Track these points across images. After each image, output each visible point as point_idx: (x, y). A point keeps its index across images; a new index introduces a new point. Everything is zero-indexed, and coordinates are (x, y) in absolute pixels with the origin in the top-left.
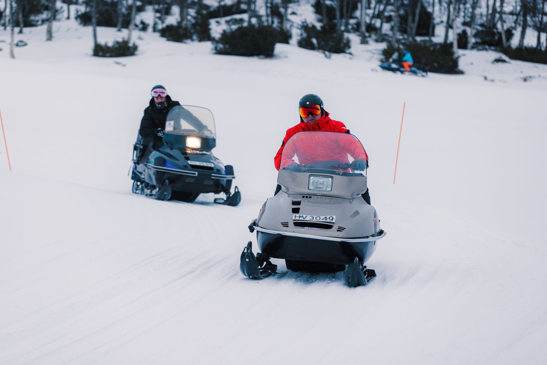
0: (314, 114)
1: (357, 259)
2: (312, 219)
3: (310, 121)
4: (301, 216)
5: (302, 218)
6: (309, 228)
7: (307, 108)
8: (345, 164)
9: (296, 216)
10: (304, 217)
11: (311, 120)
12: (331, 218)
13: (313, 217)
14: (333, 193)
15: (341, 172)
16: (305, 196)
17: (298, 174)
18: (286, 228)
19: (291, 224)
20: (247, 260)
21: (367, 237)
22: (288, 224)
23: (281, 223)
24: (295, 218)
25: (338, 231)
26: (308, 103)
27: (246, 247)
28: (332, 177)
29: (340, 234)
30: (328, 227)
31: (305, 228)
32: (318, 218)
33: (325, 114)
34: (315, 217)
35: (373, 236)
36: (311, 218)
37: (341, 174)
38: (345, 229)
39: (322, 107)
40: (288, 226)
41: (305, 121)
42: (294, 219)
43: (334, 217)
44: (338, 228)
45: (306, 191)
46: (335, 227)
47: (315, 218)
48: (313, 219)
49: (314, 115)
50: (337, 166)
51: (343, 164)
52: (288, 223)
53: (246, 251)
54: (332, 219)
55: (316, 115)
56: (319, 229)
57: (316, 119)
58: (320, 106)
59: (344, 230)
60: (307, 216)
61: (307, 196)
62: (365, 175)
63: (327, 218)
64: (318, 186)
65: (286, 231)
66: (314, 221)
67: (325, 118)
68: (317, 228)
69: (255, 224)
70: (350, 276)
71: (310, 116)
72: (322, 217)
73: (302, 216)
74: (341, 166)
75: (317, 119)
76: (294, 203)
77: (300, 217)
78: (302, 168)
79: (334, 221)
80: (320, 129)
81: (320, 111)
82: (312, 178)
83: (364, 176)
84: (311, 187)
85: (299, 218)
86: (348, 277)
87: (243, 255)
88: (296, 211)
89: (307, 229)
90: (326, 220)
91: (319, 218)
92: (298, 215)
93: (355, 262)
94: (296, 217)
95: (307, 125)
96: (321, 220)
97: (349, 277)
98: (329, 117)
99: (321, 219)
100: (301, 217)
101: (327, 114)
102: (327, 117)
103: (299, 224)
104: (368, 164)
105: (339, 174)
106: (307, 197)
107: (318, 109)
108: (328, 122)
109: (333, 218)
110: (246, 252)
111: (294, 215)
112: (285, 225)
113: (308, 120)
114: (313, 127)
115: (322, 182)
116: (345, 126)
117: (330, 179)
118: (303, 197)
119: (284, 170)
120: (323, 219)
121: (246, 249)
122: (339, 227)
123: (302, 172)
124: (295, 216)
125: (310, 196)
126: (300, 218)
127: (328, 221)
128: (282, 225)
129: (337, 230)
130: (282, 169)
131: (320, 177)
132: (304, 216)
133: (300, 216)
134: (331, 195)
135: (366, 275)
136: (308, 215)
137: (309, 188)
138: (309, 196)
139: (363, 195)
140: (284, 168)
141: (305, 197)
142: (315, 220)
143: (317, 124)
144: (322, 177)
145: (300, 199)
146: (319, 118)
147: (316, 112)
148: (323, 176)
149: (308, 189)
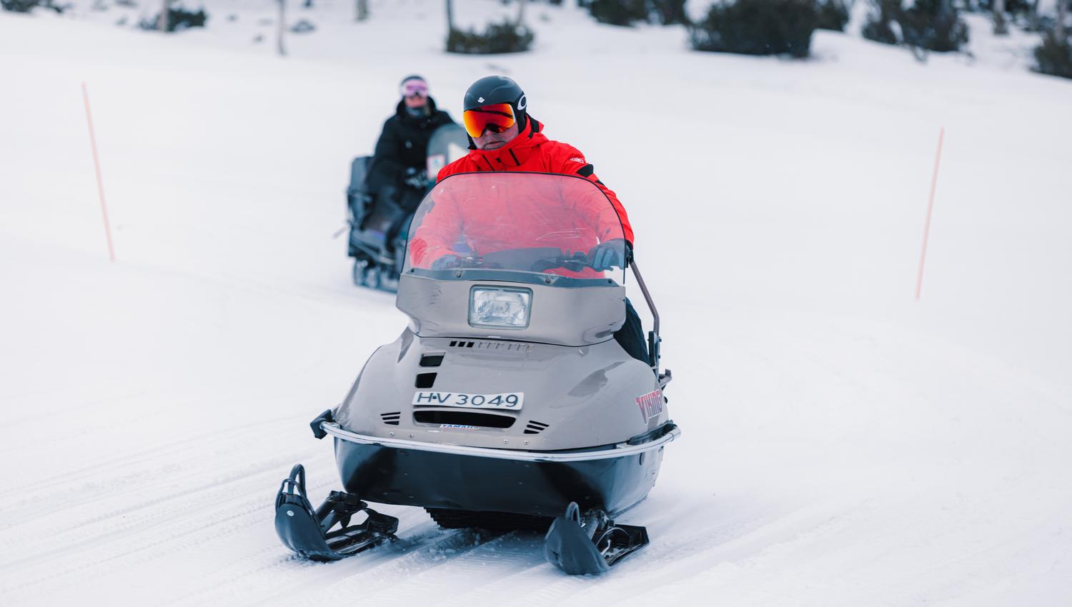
0: (499, 127)
1: (573, 506)
2: (463, 402)
3: (489, 147)
4: (435, 394)
5: (437, 400)
6: (453, 426)
7: (481, 111)
8: (575, 257)
9: (421, 394)
10: (442, 399)
11: (491, 143)
12: (512, 399)
13: (464, 398)
14: (534, 331)
15: (552, 278)
16: (459, 341)
17: (446, 285)
18: (391, 429)
19: (407, 418)
20: (290, 513)
21: (613, 446)
22: (398, 417)
23: (382, 415)
24: (419, 401)
25: (527, 432)
26: (481, 100)
27: (286, 481)
28: (529, 291)
29: (534, 441)
30: (501, 421)
31: (442, 425)
32: (478, 400)
33: (530, 126)
34: (471, 396)
35: (632, 442)
36: (460, 400)
37: (553, 281)
38: (547, 426)
39: (520, 107)
40: (397, 423)
41: (479, 146)
42: (415, 402)
43: (521, 395)
44: (529, 426)
45: (464, 329)
46: (521, 423)
47: (469, 400)
48: (466, 402)
49: (501, 130)
50: (554, 261)
51: (572, 256)
52: (399, 413)
53: (286, 490)
54: (515, 403)
55: (505, 129)
56: (479, 428)
57: (503, 139)
58: (515, 107)
59: (542, 429)
60: (449, 395)
61: (463, 340)
62: (619, 282)
63: (502, 399)
64: (494, 315)
65: (392, 436)
66: (468, 407)
67: (531, 137)
68: (473, 427)
69: (329, 417)
70: (559, 550)
71: (488, 132)
72: (489, 398)
73: (438, 395)
74: (566, 261)
75: (507, 140)
76: (425, 361)
77: (430, 398)
78: (455, 269)
79: (517, 407)
80: (518, 164)
81: (514, 120)
82: (478, 293)
83: (617, 286)
84: (476, 318)
85: (429, 401)
86: (554, 553)
87: (281, 500)
88: (425, 381)
89: (445, 430)
90: (498, 404)
91: (481, 399)
92: (426, 392)
93: (568, 514)
94: (424, 398)
95: (484, 156)
96: (485, 405)
97: (556, 555)
98: (543, 132)
99: (483, 403)
100: (435, 398)
101: (536, 126)
102: (535, 133)
103: (424, 417)
104: (631, 254)
105: (548, 283)
106: (462, 344)
107: (510, 116)
108: (538, 146)
109: (516, 397)
110: (288, 494)
111: (418, 392)
112: (392, 419)
113: (484, 143)
114: (499, 160)
115: (503, 305)
116: (580, 156)
117: (525, 296)
118: (453, 344)
119: (413, 275)
120: (490, 403)
121: (286, 484)
122: (531, 422)
123: (454, 279)
124: (420, 397)
125: (472, 341)
126: (432, 400)
127: (502, 406)
128: (384, 419)
129: (523, 431)
130: (407, 273)
131: (497, 290)
132: (443, 396)
133: (432, 394)
134: (528, 337)
135: (607, 546)
136: (455, 392)
137: (472, 321)
138: (467, 341)
139: (618, 336)
140: (413, 271)
141: (457, 344)
142: (469, 404)
143: (510, 150)
144: (505, 291)
145: (443, 351)
146: (512, 137)
147: (505, 122)
148: (507, 289)
149: (469, 323)
